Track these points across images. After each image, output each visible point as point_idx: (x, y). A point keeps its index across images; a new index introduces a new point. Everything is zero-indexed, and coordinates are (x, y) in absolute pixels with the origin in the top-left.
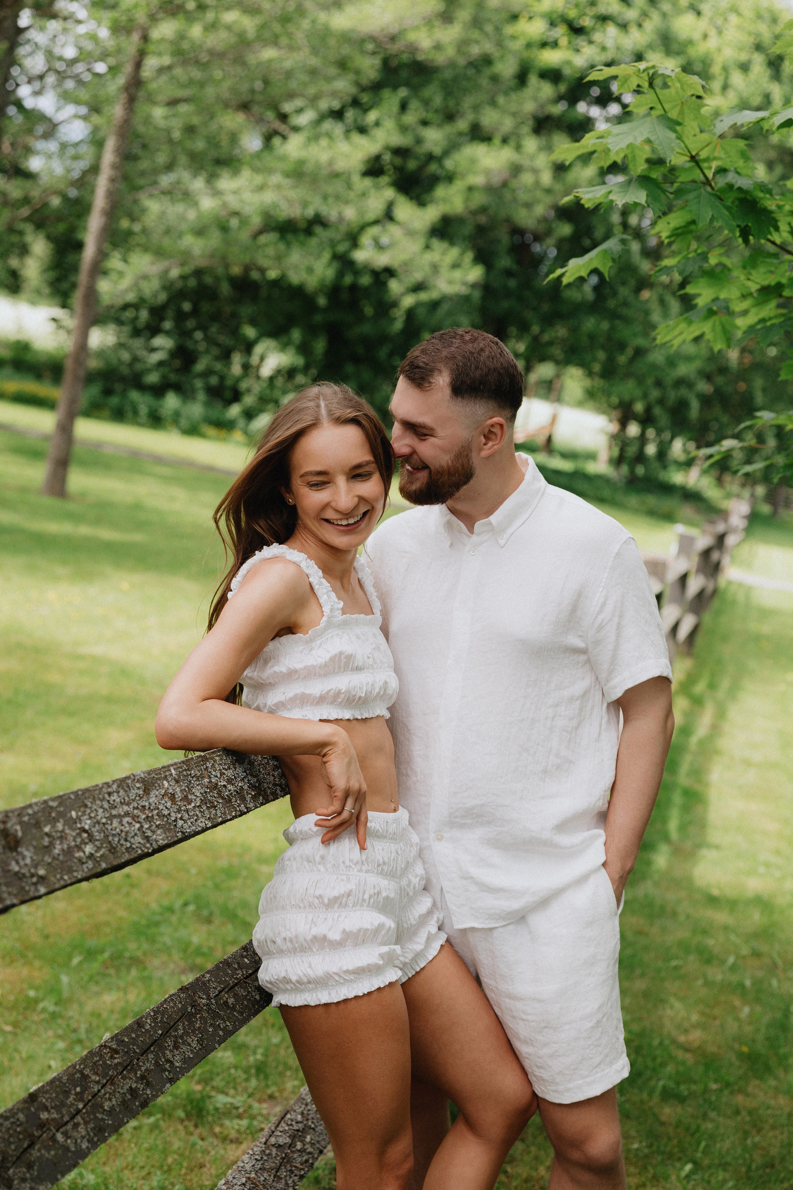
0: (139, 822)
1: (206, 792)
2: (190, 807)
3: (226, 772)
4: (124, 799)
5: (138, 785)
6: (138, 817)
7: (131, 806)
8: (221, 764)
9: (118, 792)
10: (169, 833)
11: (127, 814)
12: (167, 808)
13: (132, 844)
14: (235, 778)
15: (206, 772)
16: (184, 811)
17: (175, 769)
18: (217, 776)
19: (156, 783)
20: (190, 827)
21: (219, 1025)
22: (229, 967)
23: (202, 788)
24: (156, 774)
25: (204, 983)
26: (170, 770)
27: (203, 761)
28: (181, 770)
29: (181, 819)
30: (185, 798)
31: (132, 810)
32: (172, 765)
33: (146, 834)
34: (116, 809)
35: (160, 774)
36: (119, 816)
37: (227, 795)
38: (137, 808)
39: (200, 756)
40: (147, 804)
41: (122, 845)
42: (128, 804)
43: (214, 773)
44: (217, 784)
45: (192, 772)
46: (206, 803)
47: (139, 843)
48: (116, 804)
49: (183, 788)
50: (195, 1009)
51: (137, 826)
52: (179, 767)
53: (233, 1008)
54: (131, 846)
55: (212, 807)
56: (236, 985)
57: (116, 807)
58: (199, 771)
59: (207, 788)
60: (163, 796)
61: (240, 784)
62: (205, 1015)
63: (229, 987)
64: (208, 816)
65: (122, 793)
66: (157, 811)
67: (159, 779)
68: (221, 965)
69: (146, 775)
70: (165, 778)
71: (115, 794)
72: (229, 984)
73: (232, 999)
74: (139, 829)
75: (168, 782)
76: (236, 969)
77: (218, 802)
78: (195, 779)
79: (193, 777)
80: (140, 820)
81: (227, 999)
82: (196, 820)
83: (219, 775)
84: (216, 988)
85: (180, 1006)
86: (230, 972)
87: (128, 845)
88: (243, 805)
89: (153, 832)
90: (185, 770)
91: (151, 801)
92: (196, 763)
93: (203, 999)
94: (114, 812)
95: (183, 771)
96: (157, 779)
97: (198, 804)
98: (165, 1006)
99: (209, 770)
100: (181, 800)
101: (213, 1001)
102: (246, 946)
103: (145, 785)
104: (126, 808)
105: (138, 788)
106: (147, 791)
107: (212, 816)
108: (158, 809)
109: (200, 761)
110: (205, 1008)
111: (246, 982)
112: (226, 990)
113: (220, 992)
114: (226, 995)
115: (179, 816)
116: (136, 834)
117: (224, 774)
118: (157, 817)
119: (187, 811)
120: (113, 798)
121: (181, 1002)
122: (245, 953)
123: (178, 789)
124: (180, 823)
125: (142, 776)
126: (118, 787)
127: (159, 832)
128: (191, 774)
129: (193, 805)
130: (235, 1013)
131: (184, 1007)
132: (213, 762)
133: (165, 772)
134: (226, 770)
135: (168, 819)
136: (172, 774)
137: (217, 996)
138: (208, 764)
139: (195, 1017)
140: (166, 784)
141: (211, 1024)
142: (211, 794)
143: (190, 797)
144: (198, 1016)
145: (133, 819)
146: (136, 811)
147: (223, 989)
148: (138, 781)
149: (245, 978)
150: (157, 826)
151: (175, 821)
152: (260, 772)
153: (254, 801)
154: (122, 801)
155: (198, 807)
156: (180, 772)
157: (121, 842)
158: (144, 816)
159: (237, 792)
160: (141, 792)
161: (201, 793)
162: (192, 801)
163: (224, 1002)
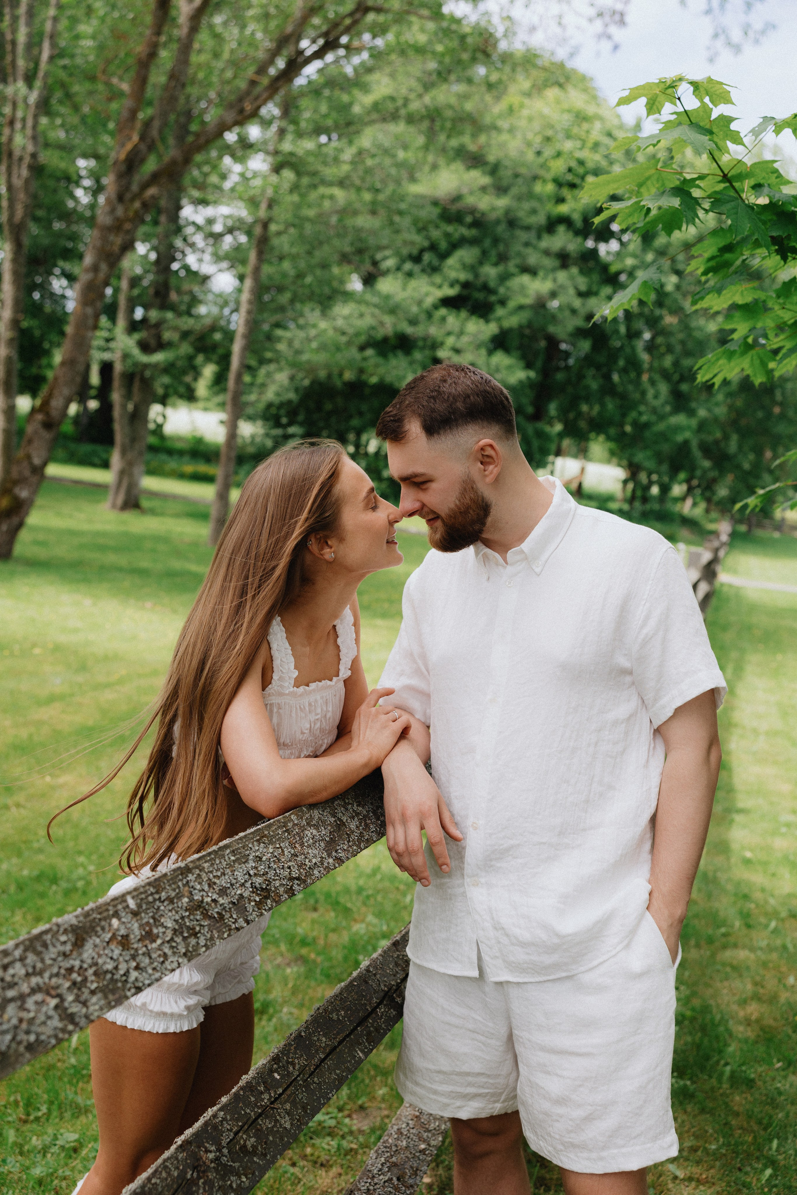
0: (59, 996)
1: (183, 918)
2: (154, 945)
3: (217, 881)
4: (34, 967)
5: (63, 938)
6: (58, 987)
7: (47, 975)
8: (211, 872)
9: (22, 959)
10: (114, 994)
11: (34, 991)
12: (112, 958)
13: (38, 1035)
14: (232, 885)
15: (187, 888)
16: (144, 954)
17: (133, 898)
18: (203, 890)
19: (98, 925)
20: (150, 975)
21: (231, 1185)
22: (252, 1091)
23: (177, 912)
24: (100, 913)
25: (215, 1127)
26: (125, 901)
27: (182, 874)
28: (143, 896)
29: (137, 968)
30: (149, 936)
31: (47, 980)
32: (129, 893)
33: (70, 1011)
34: (16, 987)
35: (107, 910)
36: (22, 998)
37: (218, 913)
38: (57, 975)
39: (179, 868)
40: (77, 963)
41: (20, 1043)
42: (41, 973)
43: (198, 887)
44: (202, 901)
45: (163, 894)
46: (182, 933)
47: (55, 1028)
48: (16, 979)
49: (145, 921)
50: (198, 1172)
51: (53, 1002)
52: (141, 893)
53: (254, 1152)
54: (37, 1040)
55: (190, 935)
56: (260, 1115)
57: (16, 984)
58: (174, 890)
59: (186, 910)
60: (108, 943)
61: (239, 892)
62: (211, 1175)
63: (250, 1122)
64: (184, 950)
65: (31, 958)
66: (94, 969)
67: (105, 919)
68: (242, 1093)
69: (81, 918)
70: (116, 915)
71: (18, 965)
72: (251, 1117)
73: (253, 1140)
74: (56, 1007)
75: (119, 919)
76: (262, 1093)
77: (201, 925)
78: (166, 903)
79: (163, 902)
80: (59, 991)
81: (245, 1141)
82: (163, 962)
83: (206, 888)
84: (231, 1130)
85: (176, 1174)
86: (253, 1099)
87: (32, 1038)
88: (241, 920)
89: (85, 1004)
90: (152, 894)
91: (85, 956)
92: (172, 879)
93: (211, 1152)
94: (10, 994)
95: (147, 897)
96: (100, 920)
97: (168, 939)
98: (153, 1181)
99: (192, 884)
100: (139, 940)
101: (225, 1151)
102: (278, 1055)
103: (77, 934)
104: (35, 980)
105: (65, 943)
106: (79, 943)
107: (191, 949)
108: (96, 964)
109: (177, 876)
110: (213, 1165)
111: (273, 1108)
112: (246, 1127)
113: (236, 1133)
114: (245, 1136)
115: (134, 964)
116: (49, 1017)
117: (215, 883)
118: (93, 978)
119: (148, 954)
120: (11, 971)
121: (178, 1168)
122: (275, 1066)
123: (136, 925)
124: (134, 974)
125: (74, 921)
126: (26, 950)
127: (94, 999)
128: (160, 898)
129: (159, 942)
130: (255, 1159)
131: (183, 1173)
132: (197, 871)
133: (115, 906)
134: (218, 877)
135: (113, 974)
136: (128, 906)
137: (231, 1140)
138: (191, 877)
139: (197, 1184)
140: (115, 922)
141: (220, 1187)
142: (192, 917)
143: (155, 931)
144: (202, 1181)
145: (48, 994)
146: (54, 980)
147: (242, 1127)
148: (65, 931)
149: (272, 1103)
150: (93, 992)
151: (127, 974)
152: (269, 867)
153: (259, 909)
154: (30, 970)
155: (168, 942)
156: (142, 899)
157: (19, 1038)
158: (67, 984)
159: (234, 903)
160: (68, 947)
161: (175, 920)
162: (158, 937)
163: (240, 1148)
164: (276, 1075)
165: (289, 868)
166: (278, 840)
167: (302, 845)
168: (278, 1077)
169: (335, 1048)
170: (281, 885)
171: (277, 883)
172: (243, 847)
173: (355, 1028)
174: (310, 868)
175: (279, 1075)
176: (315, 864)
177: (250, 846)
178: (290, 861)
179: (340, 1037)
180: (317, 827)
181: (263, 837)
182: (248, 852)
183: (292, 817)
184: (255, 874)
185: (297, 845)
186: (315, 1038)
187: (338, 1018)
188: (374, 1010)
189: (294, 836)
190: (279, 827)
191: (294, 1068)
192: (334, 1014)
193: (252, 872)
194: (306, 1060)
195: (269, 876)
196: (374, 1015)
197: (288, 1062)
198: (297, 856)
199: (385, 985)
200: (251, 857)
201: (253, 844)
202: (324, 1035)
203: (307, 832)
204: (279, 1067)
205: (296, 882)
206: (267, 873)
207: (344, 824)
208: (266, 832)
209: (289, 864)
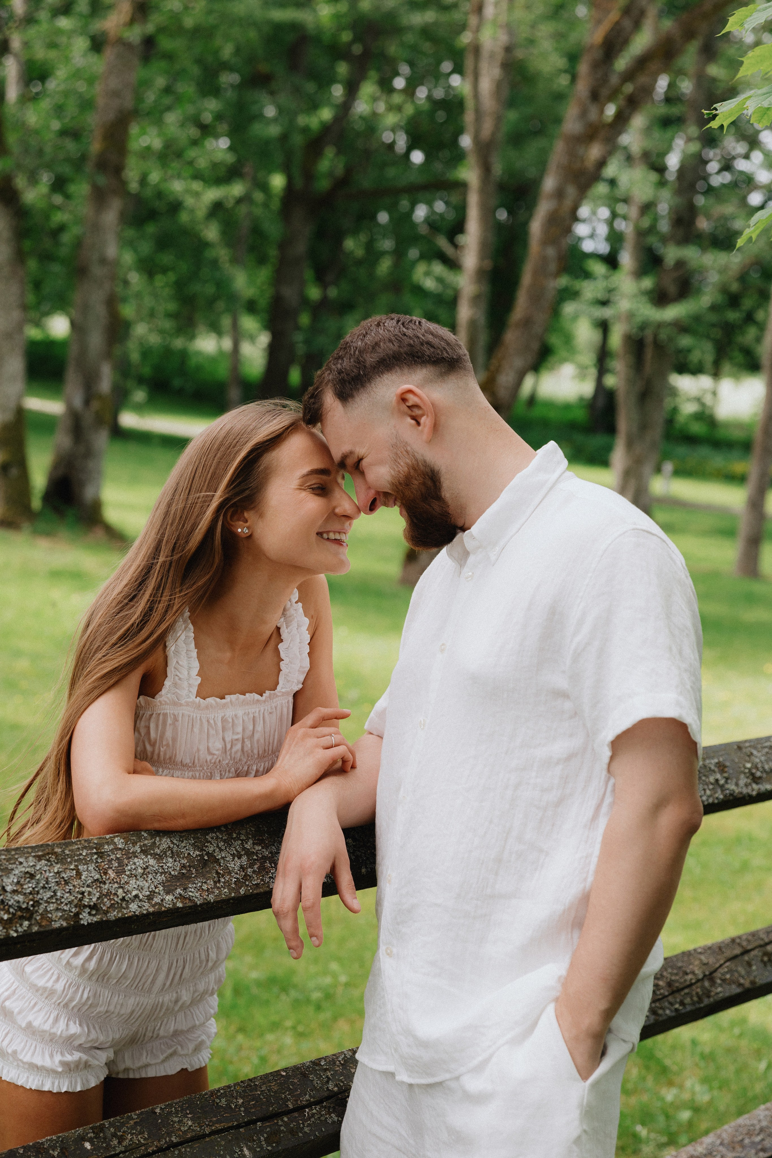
164: (88, 1145)
165: (83, 893)
166: (76, 861)
167: (120, 872)
168: (89, 1147)
169: (204, 1136)
170: (57, 909)
171: (52, 907)
172: (8, 860)
173: (254, 1122)
174: (123, 899)
175: (92, 1144)
176: (136, 896)
177: (21, 860)
178: (88, 886)
179: (219, 1126)
180: (159, 858)
181: (48, 854)
182: (14, 866)
183: (116, 840)
184: (14, 892)
185: (110, 872)
186: (176, 1119)
187: (228, 1106)
188: (300, 1109)
189: (110, 861)
190: (85, 848)
191: (120, 1143)
192: (223, 1100)
193: (9, 888)
194: (145, 1139)
195: (39, 896)
196: (296, 1114)
197: (114, 1135)
198: (105, 883)
199: (336, 1085)
200: (16, 872)
201: (26, 858)
202: (192, 1119)
203: (136, 860)
204: (95, 1137)
205: (87, 910)
206: (38, 893)
207: (217, 861)
208: (58, 850)
209: (84, 889)
